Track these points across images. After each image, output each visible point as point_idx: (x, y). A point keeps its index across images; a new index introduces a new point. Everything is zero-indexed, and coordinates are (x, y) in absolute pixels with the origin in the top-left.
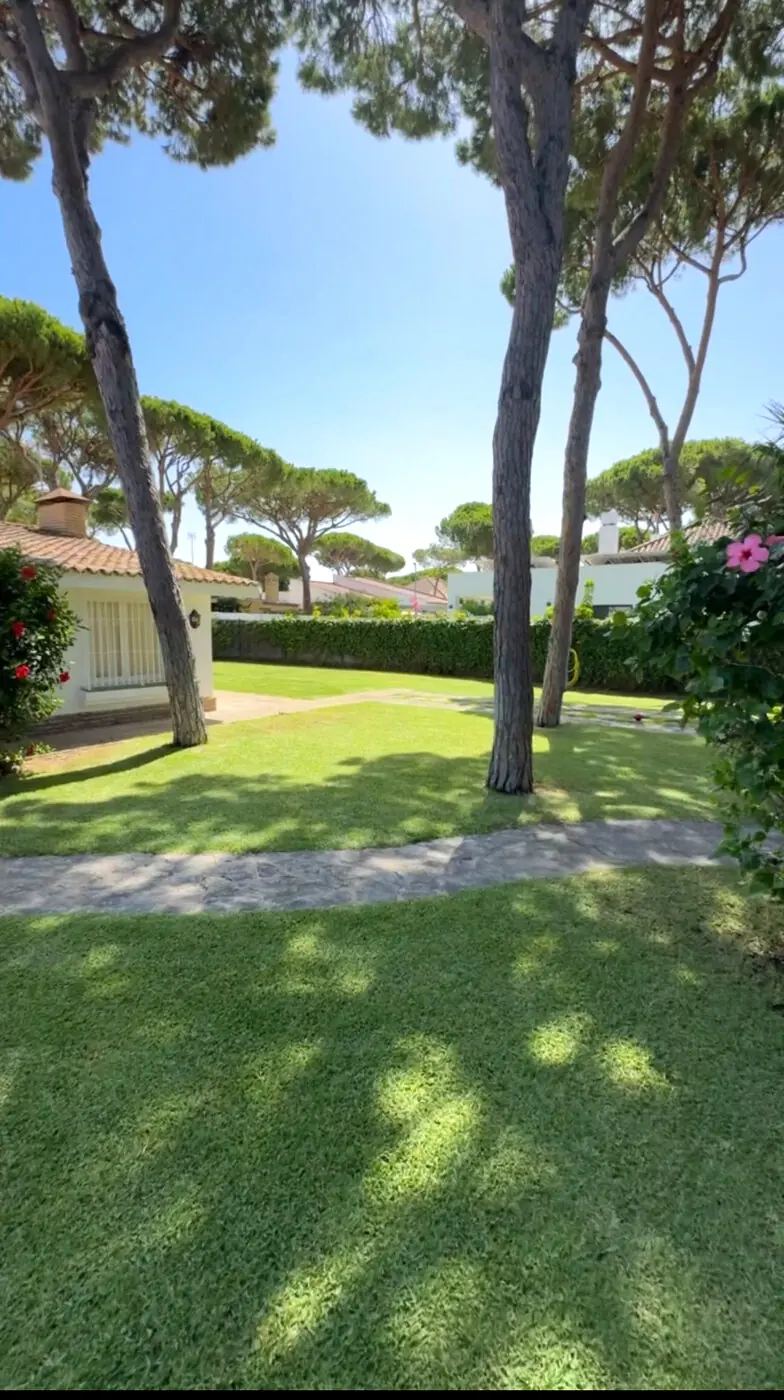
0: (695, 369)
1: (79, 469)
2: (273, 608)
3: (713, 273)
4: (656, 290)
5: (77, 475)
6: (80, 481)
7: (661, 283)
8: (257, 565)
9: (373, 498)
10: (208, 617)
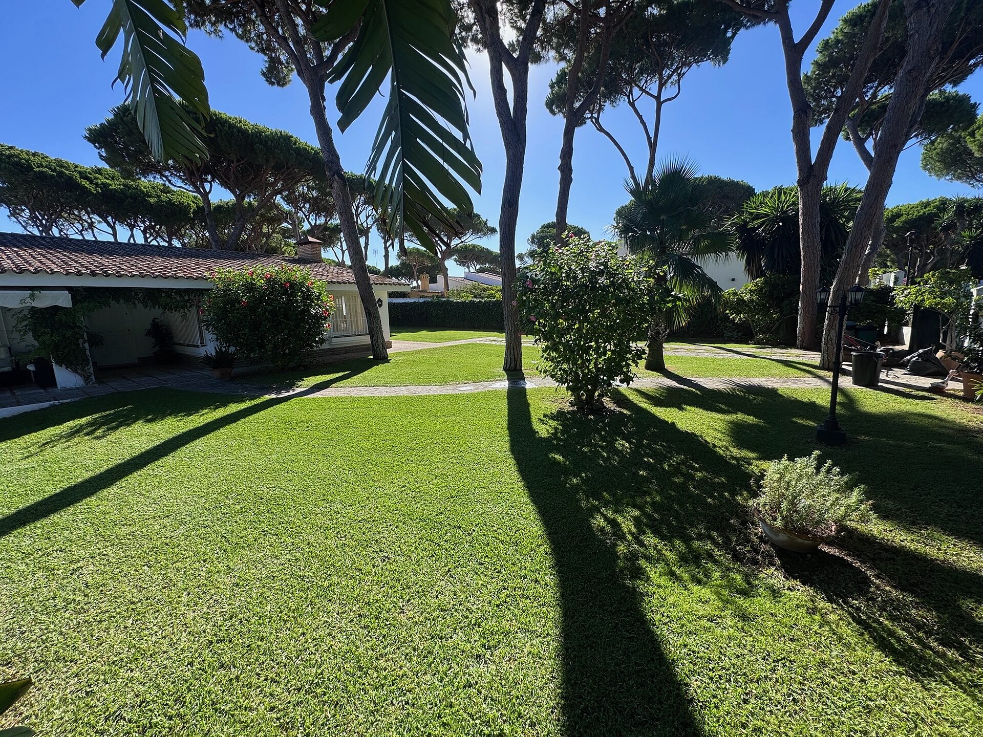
0: (653, 147)
1: (309, 215)
2: (426, 295)
3: (658, 98)
4: (632, 104)
5: (308, 220)
6: (310, 223)
7: (634, 101)
8: (417, 267)
9: (486, 223)
10: (386, 301)
